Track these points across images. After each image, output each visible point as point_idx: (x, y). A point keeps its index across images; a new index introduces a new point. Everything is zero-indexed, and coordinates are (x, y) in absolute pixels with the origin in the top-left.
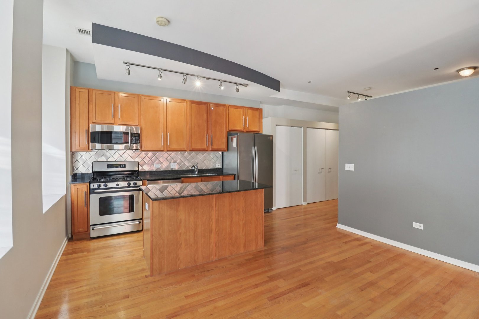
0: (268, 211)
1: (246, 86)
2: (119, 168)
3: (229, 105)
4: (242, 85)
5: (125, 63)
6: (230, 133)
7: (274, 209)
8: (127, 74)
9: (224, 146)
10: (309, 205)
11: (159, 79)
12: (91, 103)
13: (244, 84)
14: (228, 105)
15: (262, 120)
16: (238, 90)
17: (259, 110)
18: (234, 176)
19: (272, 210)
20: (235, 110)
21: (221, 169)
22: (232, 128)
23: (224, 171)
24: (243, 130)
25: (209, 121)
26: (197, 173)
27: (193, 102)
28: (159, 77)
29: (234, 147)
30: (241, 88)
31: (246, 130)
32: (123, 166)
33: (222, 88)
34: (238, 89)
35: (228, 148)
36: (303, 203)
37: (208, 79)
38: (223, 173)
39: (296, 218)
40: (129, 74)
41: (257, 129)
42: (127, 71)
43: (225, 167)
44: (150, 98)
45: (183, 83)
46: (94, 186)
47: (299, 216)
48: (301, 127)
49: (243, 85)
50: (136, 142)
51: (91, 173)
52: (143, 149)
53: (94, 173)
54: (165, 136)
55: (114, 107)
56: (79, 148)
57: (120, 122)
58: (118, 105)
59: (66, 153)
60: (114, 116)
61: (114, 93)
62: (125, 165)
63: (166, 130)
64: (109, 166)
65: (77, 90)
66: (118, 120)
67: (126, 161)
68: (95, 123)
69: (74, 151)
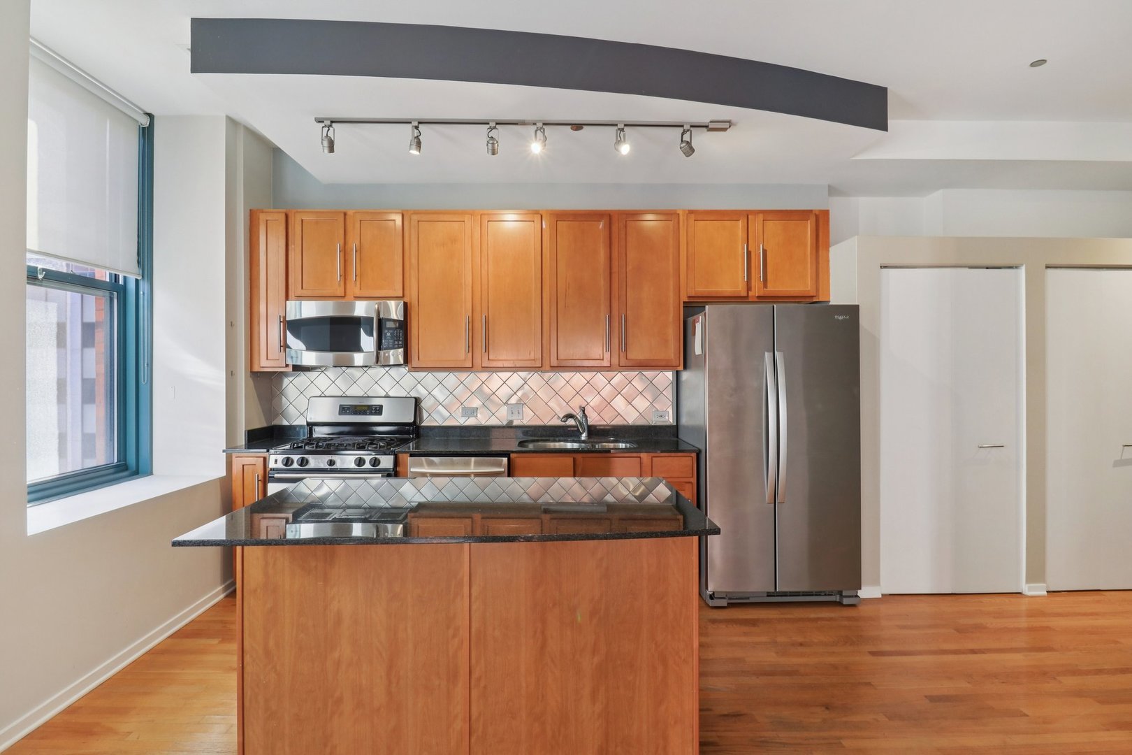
0: (837, 598)
1: (724, 130)
2: (366, 414)
3: (691, 212)
4: (706, 127)
5: (320, 121)
6: (692, 308)
7: (864, 593)
8: (326, 150)
9: (672, 351)
10: (1058, 599)
11: (415, 152)
12: (293, 246)
13: (711, 122)
14: (684, 211)
15: (828, 251)
16: (689, 150)
17: (813, 219)
18: (694, 455)
19: (857, 596)
20: (712, 226)
21: (673, 426)
22: (701, 289)
23: (682, 436)
24: (744, 294)
25: (615, 269)
26: (584, 437)
27: (560, 216)
28: (414, 147)
29: (697, 354)
30: (701, 140)
31: (756, 291)
32: (376, 408)
33: (625, 149)
34: (689, 143)
35: (686, 359)
36: (1026, 589)
37: (578, 126)
38: (677, 443)
39: (951, 658)
40: (331, 149)
41: (804, 286)
42: (326, 143)
43: (684, 421)
44: (435, 217)
45: (490, 152)
46: (276, 461)
47: (973, 652)
48: (1017, 267)
49: (711, 126)
50: (394, 345)
51: (304, 426)
52: (415, 363)
53: (311, 425)
54: (477, 325)
55: (344, 251)
56: (265, 364)
57: (358, 292)
58: (353, 244)
59: (231, 374)
60: (345, 276)
61: (345, 214)
62: (381, 407)
63: (478, 309)
64: (343, 410)
65: (262, 217)
66: (354, 289)
67: (387, 396)
68: (300, 298)
69: (256, 369)
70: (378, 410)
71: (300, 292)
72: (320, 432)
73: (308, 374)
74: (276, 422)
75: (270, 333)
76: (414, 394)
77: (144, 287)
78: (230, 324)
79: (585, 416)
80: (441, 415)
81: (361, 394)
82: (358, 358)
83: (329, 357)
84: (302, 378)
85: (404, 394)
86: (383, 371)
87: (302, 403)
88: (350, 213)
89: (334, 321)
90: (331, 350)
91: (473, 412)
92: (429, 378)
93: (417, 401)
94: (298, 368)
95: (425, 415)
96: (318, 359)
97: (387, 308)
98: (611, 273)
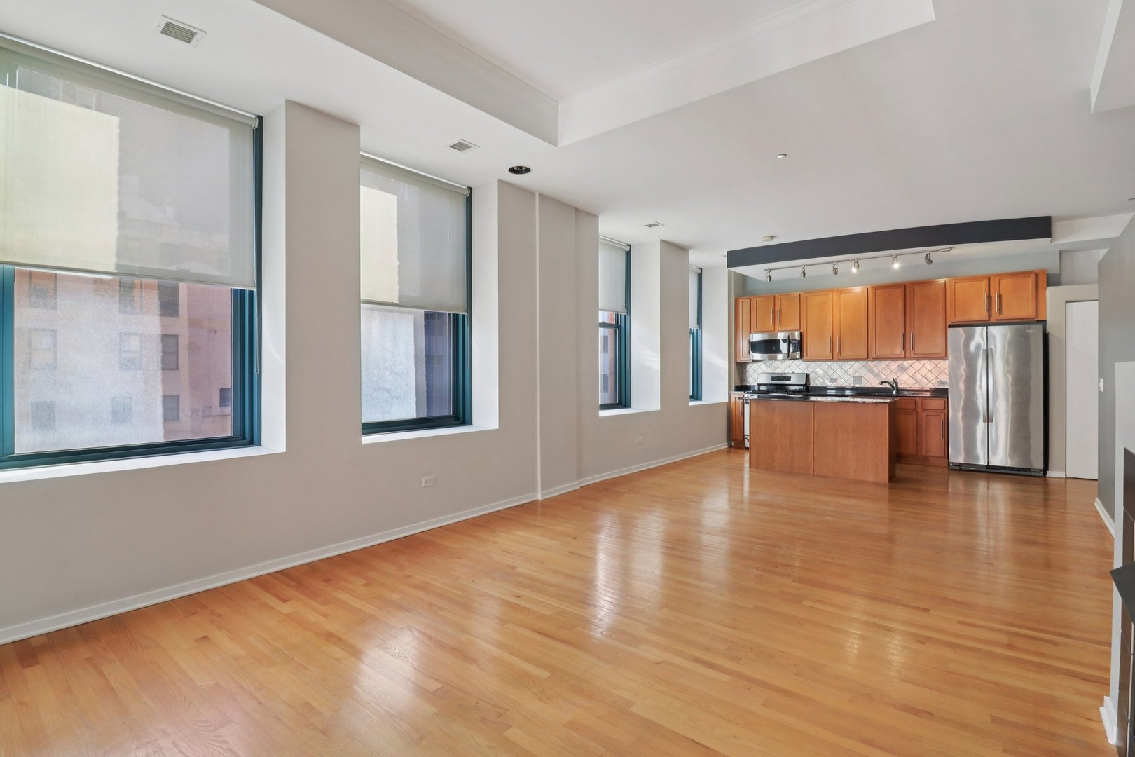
2: (783, 381)
3: (953, 279)
9: (939, 350)
12: (753, 311)
15: (1045, 292)
20: (965, 285)
22: (958, 317)
25: (908, 311)
26: (895, 395)
31: (994, 317)
41: (1026, 312)
44: (815, 294)
50: (796, 350)
51: (756, 385)
52: (805, 357)
53: (759, 385)
54: (835, 340)
55: (774, 312)
56: (741, 359)
57: (780, 329)
58: (778, 309)
59: (729, 363)
60: (774, 322)
61: (774, 296)
62: (790, 377)
63: (835, 332)
64: (773, 379)
65: (741, 301)
66: (778, 327)
67: (793, 373)
68: (756, 332)
69: (738, 361)
70: (789, 379)
71: (755, 330)
72: (763, 388)
73: (758, 363)
74: (744, 384)
75: (744, 346)
76: (806, 372)
77: (699, 332)
78: (729, 344)
79: (896, 384)
80: (820, 381)
81: (781, 372)
82: (780, 356)
83: (766, 356)
84: (756, 365)
85: (801, 372)
86: (791, 361)
87: (756, 376)
88: (777, 295)
89: (766, 342)
90: (766, 353)
91: (835, 380)
92: (813, 364)
93: (807, 376)
94: (755, 361)
95: (811, 381)
96: (762, 357)
97: (794, 335)
98: (905, 313)
